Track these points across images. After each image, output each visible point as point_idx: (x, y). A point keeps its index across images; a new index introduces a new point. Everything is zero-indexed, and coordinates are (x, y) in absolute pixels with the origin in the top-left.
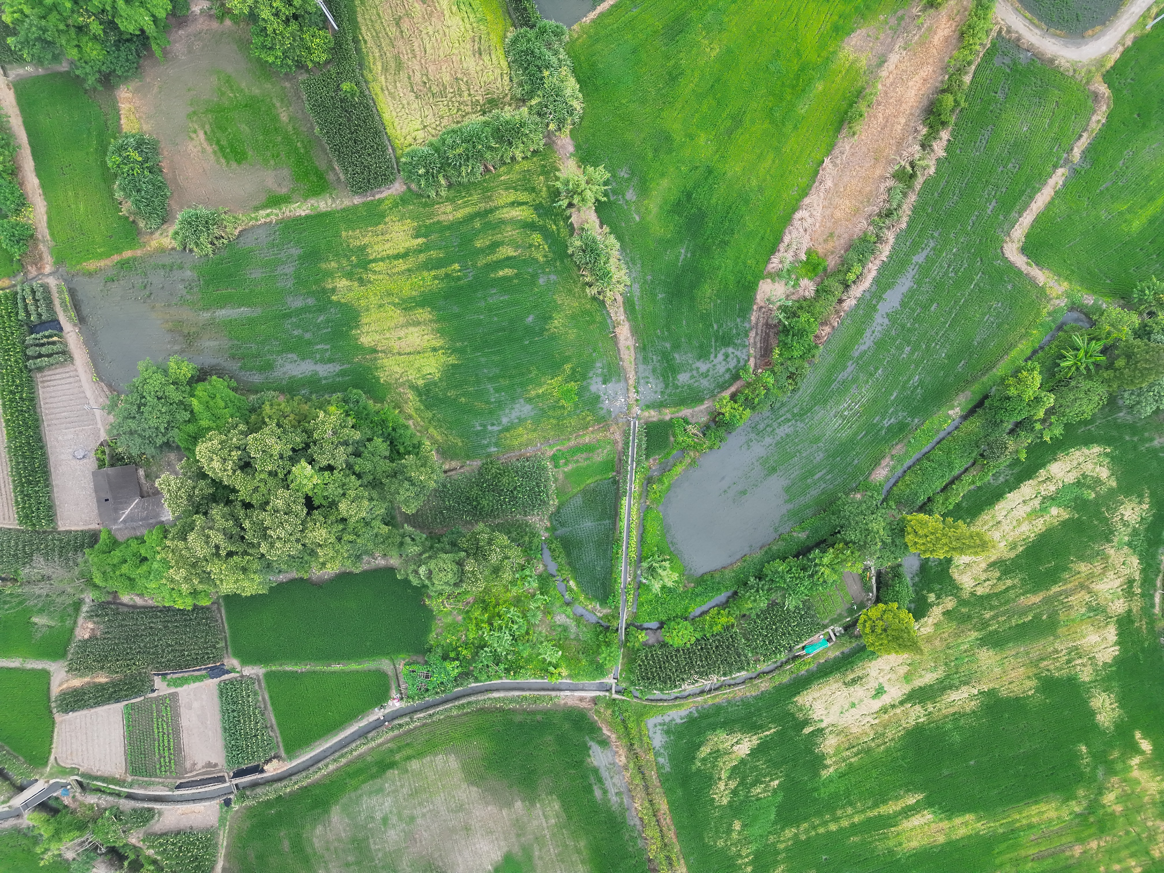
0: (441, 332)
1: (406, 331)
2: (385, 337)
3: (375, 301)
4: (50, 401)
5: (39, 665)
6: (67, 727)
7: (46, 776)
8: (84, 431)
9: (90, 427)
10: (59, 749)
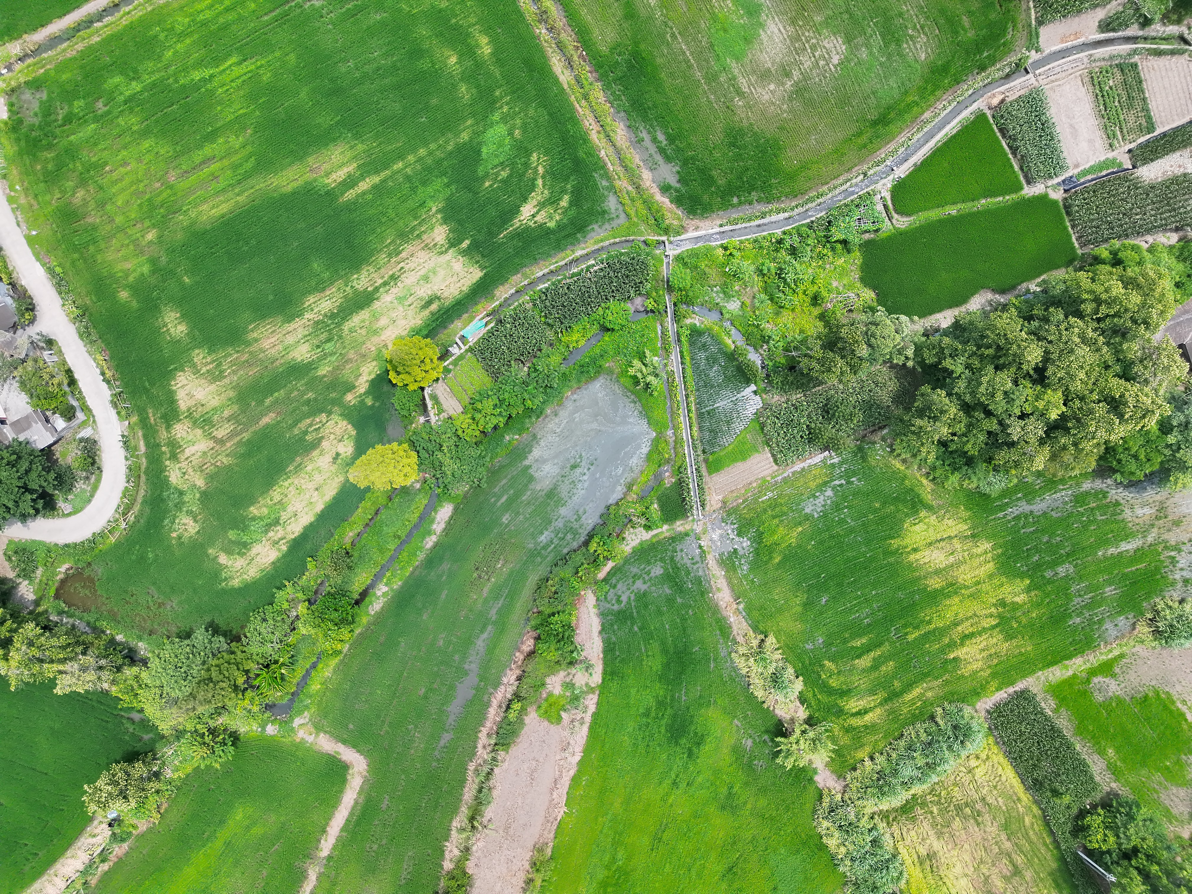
0: (912, 568)
1: (947, 563)
2: (967, 553)
3: (985, 587)
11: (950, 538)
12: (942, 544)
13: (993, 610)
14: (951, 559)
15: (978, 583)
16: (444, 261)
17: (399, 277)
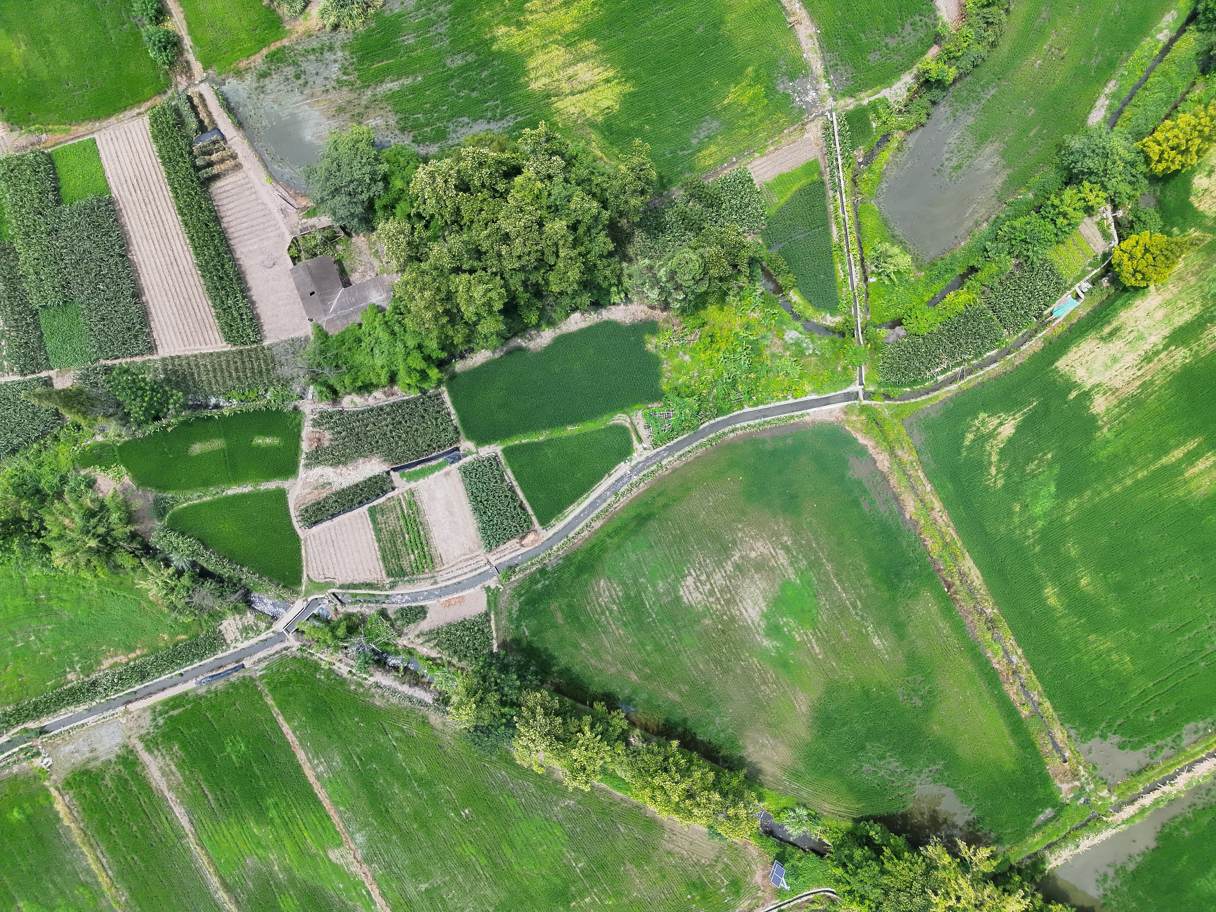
0: (612, 62)
1: (576, 68)
2: (554, 79)
3: (537, 42)
4: (228, 214)
5: (272, 485)
6: (313, 543)
7: (302, 594)
8: (269, 238)
9: (274, 233)
10: (310, 566)
11: (573, 94)
12: (580, 87)
13: (530, 18)
14: (570, 71)
15: (545, 46)
16: (1095, 377)
17: (1143, 361)
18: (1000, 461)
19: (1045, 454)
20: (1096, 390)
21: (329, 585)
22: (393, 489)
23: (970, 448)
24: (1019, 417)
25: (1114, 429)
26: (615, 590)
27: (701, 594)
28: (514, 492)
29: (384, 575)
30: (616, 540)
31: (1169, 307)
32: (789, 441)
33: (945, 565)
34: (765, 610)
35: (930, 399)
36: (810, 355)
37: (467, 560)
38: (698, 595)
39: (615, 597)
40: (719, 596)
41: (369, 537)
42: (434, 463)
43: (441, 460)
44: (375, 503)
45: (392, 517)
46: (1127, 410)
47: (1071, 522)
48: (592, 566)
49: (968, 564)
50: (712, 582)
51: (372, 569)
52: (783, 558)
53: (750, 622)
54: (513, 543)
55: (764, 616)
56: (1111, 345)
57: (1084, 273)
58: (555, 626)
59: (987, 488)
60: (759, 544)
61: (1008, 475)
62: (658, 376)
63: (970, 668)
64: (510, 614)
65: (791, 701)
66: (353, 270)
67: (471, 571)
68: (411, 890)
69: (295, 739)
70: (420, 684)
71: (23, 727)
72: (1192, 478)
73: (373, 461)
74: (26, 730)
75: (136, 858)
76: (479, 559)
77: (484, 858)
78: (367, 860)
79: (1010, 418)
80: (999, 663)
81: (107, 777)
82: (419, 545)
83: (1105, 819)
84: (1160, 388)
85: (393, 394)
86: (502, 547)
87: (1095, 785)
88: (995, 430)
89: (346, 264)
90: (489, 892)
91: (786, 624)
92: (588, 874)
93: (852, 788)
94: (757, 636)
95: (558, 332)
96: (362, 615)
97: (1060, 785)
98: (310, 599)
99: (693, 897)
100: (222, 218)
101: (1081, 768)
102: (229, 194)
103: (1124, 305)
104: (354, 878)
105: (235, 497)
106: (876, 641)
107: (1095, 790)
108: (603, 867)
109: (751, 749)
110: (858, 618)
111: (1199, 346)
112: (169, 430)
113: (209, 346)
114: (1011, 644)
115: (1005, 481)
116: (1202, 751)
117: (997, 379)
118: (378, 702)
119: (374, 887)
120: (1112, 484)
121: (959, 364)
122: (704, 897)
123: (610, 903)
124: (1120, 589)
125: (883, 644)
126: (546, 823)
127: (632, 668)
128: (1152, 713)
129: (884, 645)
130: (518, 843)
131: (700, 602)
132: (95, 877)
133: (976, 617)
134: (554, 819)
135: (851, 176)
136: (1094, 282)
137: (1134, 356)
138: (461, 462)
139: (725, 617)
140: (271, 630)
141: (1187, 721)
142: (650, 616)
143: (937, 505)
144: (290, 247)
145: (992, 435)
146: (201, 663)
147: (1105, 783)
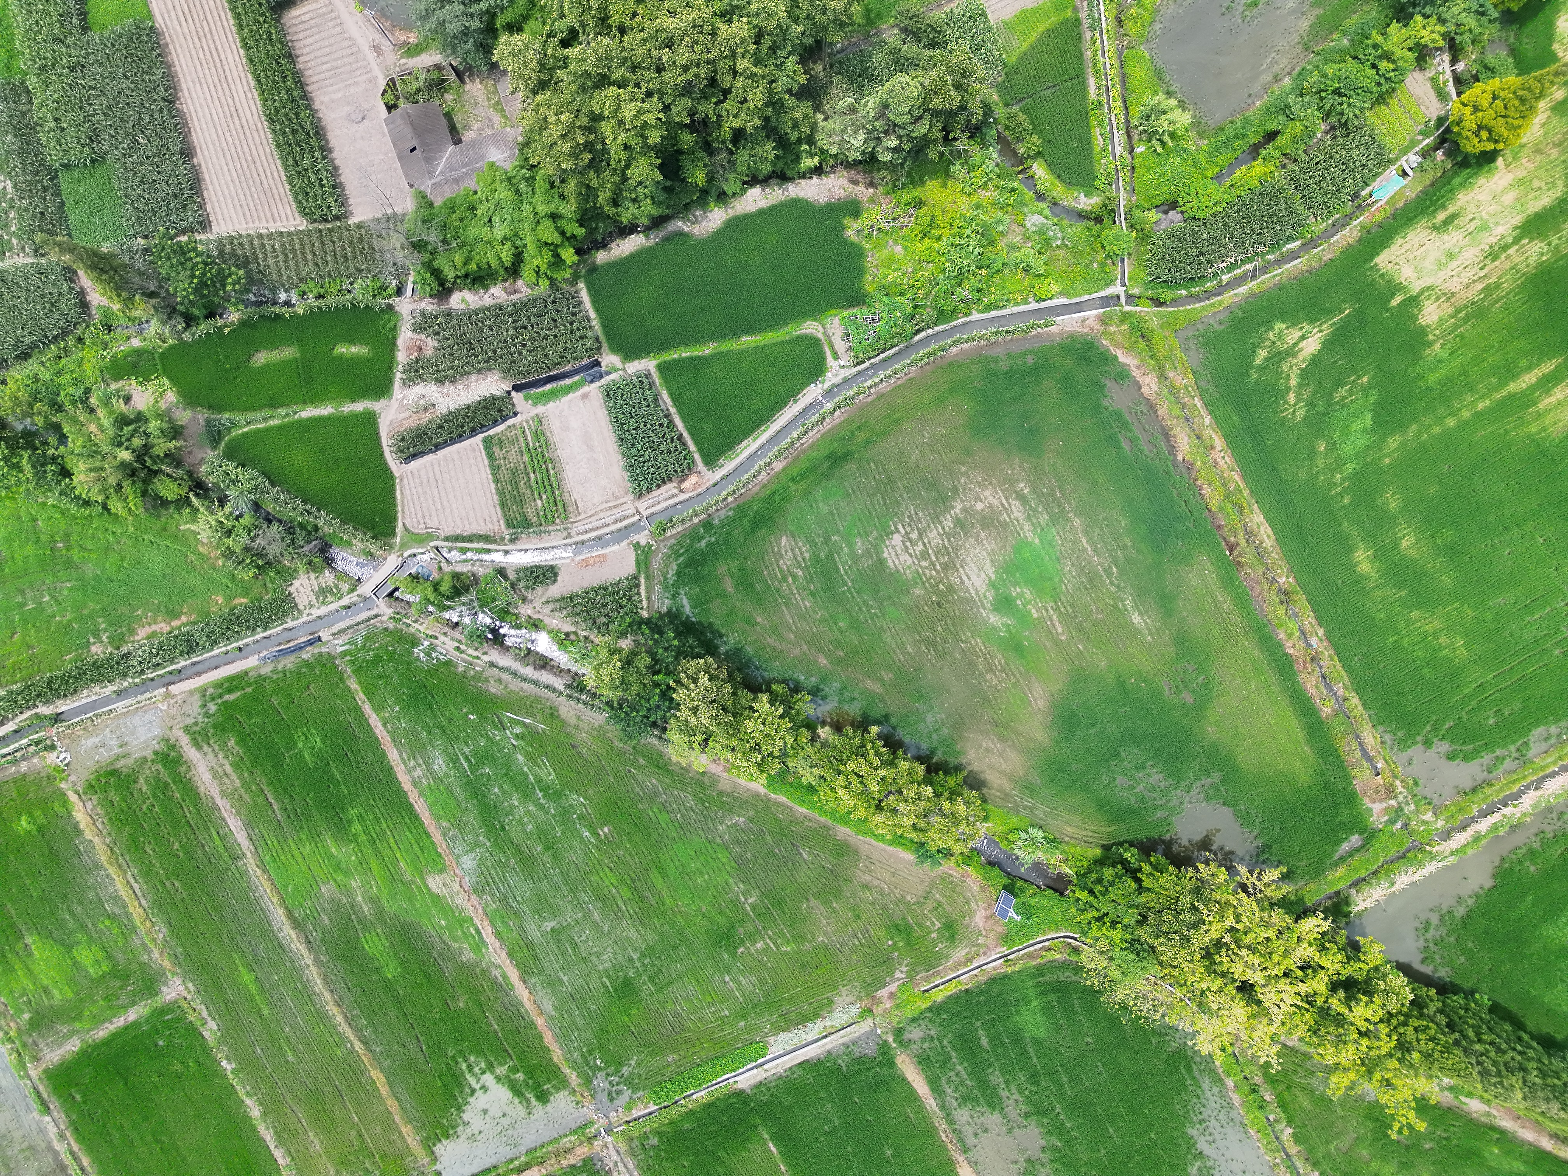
4: (305, 51)
5: (359, 407)
6: (411, 482)
7: (397, 548)
8: (356, 83)
9: (364, 78)
10: (407, 512)
16: (1426, 278)
17: (1486, 257)
18: (1300, 386)
19: (1359, 377)
20: (1426, 294)
21: (430, 537)
22: (516, 414)
23: (1262, 369)
24: (1327, 329)
25: (1449, 346)
26: (801, 551)
27: (911, 556)
28: (671, 421)
29: (503, 526)
30: (802, 486)
31: (1522, 188)
32: (1030, 360)
33: (1228, 518)
34: (993, 577)
35: (1212, 305)
36: (1057, 246)
37: (610, 508)
38: (907, 557)
39: (800, 559)
40: (934, 559)
41: (484, 476)
42: (568, 381)
43: (577, 378)
44: (491, 432)
45: (514, 450)
46: (1466, 319)
47: (1391, 466)
48: (771, 519)
49: (1257, 519)
50: (926, 541)
51: (488, 518)
52: (1017, 511)
53: (973, 592)
54: (670, 488)
55: (992, 585)
56: (1446, 237)
57: (1413, 143)
58: (723, 595)
59: (1283, 422)
60: (987, 493)
61: (1310, 404)
62: (860, 272)
63: (1256, 654)
64: (665, 579)
65: (1025, 694)
66: (467, 127)
67: (616, 522)
68: (532, 928)
69: (385, 733)
70: (548, 667)
71: (33, 712)
72: (1548, 411)
73: (489, 379)
74: (37, 716)
75: (177, 884)
76: (625, 507)
77: (626, 889)
78: (478, 891)
79: (1315, 330)
80: (1293, 647)
81: (141, 780)
82: (548, 487)
83: (1428, 848)
84: (1508, 294)
85: (516, 292)
86: (655, 493)
87: (1416, 806)
88: (1295, 345)
89: (457, 118)
90: (633, 935)
91: (1020, 596)
92: (761, 913)
93: (1102, 805)
94: (982, 610)
95: (731, 213)
96: (474, 575)
97: (1370, 805)
98: (406, 554)
99: (895, 943)
100: (297, 57)
101: (1398, 783)
102: (306, 26)
103: (1463, 185)
104: (460, 913)
105: (310, 420)
106: (1136, 619)
107: (1417, 812)
108: (779, 903)
109: (972, 754)
110: (1113, 589)
111: (1560, 239)
112: (226, 330)
113: (279, 224)
114: (1310, 623)
115: (1307, 411)
116: (1554, 763)
117: (1299, 279)
118: (494, 688)
119: (486, 923)
120: (1446, 417)
121: (1250, 260)
122: (909, 944)
123: (789, 949)
124: (1452, 552)
125: (1145, 622)
126: (707, 845)
127: (820, 649)
128: (1490, 713)
129: (1146, 624)
130: (671, 869)
131: (909, 567)
132: (124, 906)
133: (1266, 587)
134: (718, 840)
135: (1115, 12)
136: (1425, 154)
137: (1476, 251)
138: (603, 381)
139: (941, 586)
140: (356, 593)
141: (1537, 723)
142: (846, 584)
143: (1219, 442)
144: (385, 91)
145: (1291, 352)
146: (265, 634)
147: (1429, 803)
